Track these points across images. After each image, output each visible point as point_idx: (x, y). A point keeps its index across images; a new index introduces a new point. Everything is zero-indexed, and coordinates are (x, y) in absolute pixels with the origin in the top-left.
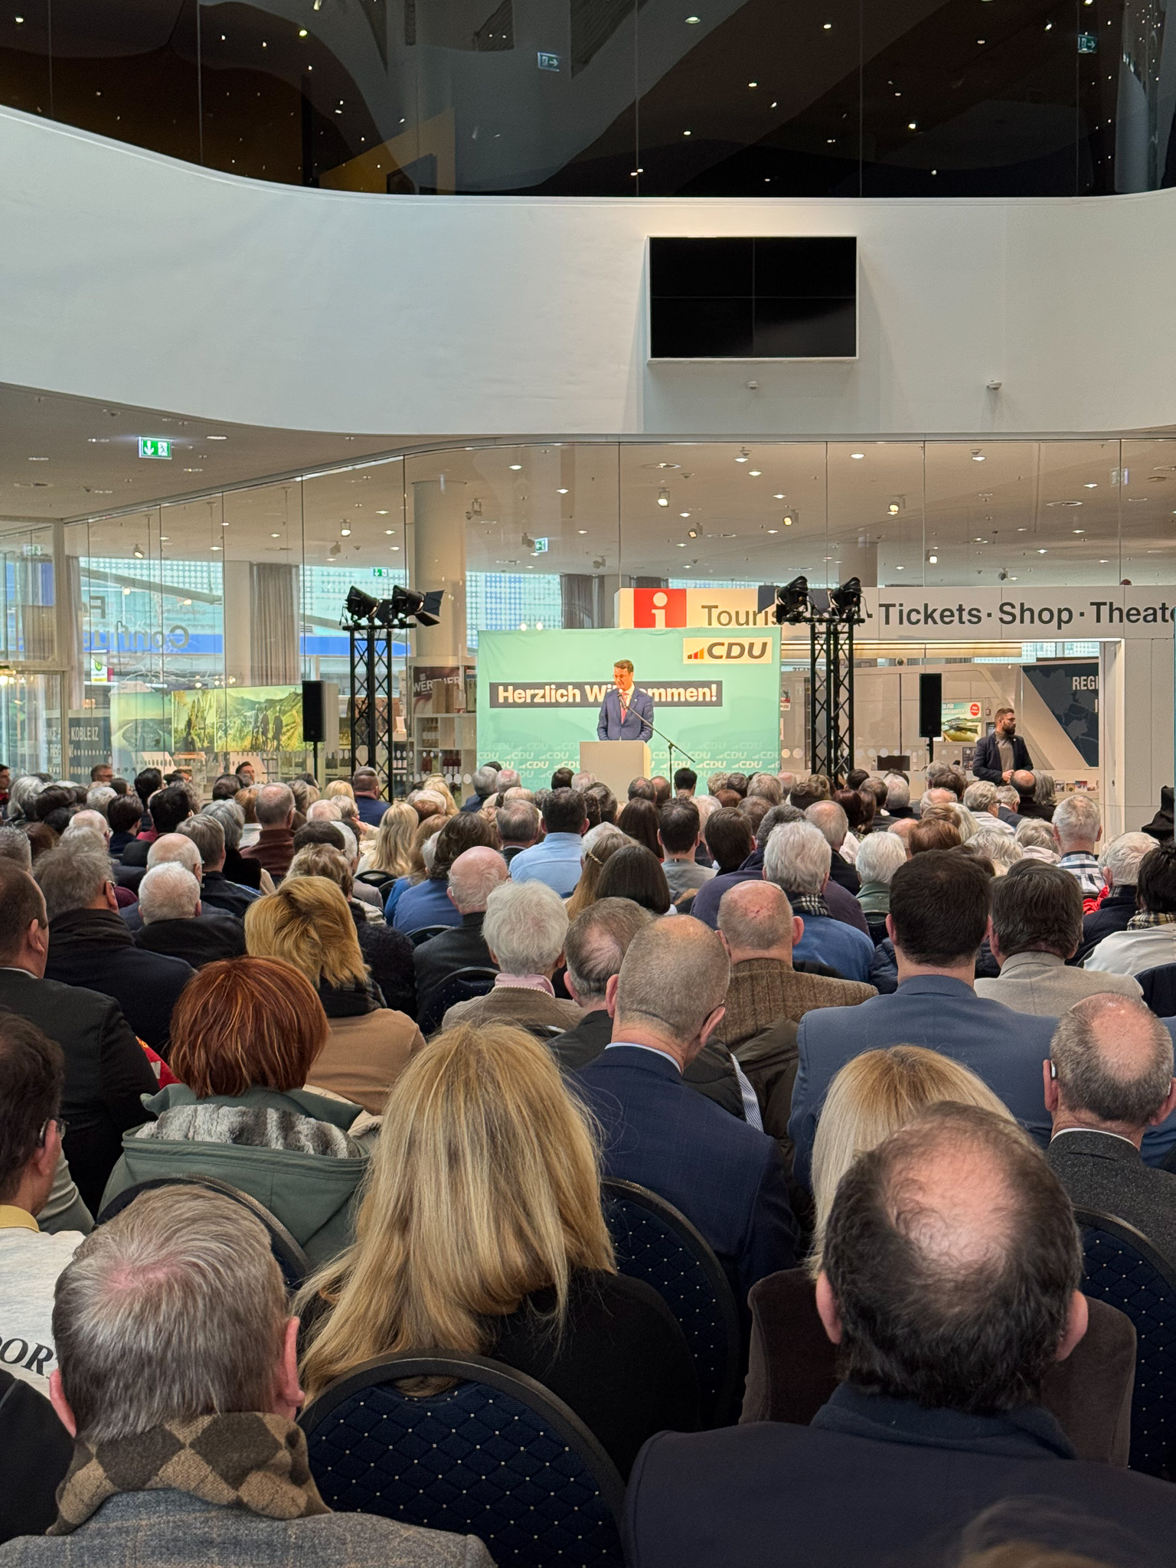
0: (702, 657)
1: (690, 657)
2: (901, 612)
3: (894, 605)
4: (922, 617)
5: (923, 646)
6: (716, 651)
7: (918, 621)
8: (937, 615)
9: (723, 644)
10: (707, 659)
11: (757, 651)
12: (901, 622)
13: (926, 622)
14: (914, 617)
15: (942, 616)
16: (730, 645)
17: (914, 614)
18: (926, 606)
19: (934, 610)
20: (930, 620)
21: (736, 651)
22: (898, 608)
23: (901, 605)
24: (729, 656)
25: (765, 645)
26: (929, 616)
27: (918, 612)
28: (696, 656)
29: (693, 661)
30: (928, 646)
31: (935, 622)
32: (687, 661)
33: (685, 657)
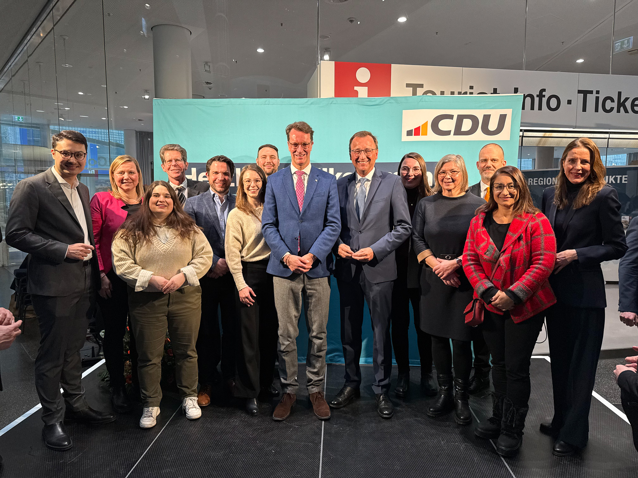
0: (425, 134)
1: (409, 133)
2: (597, 98)
3: (591, 92)
4: (615, 105)
5: (607, 136)
6: (444, 125)
7: (612, 109)
8: (628, 104)
9: (451, 117)
10: (431, 136)
11: (493, 126)
12: (597, 110)
13: (618, 111)
14: (609, 105)
15: (633, 105)
16: (461, 118)
17: (608, 102)
18: (620, 94)
19: (627, 99)
20: (622, 108)
21: (467, 125)
22: (595, 95)
23: (598, 92)
24: (458, 131)
25: (503, 118)
26: (621, 105)
27: (613, 101)
28: (417, 132)
29: (413, 138)
30: (612, 136)
31: (626, 111)
32: (405, 138)
33: (404, 133)
